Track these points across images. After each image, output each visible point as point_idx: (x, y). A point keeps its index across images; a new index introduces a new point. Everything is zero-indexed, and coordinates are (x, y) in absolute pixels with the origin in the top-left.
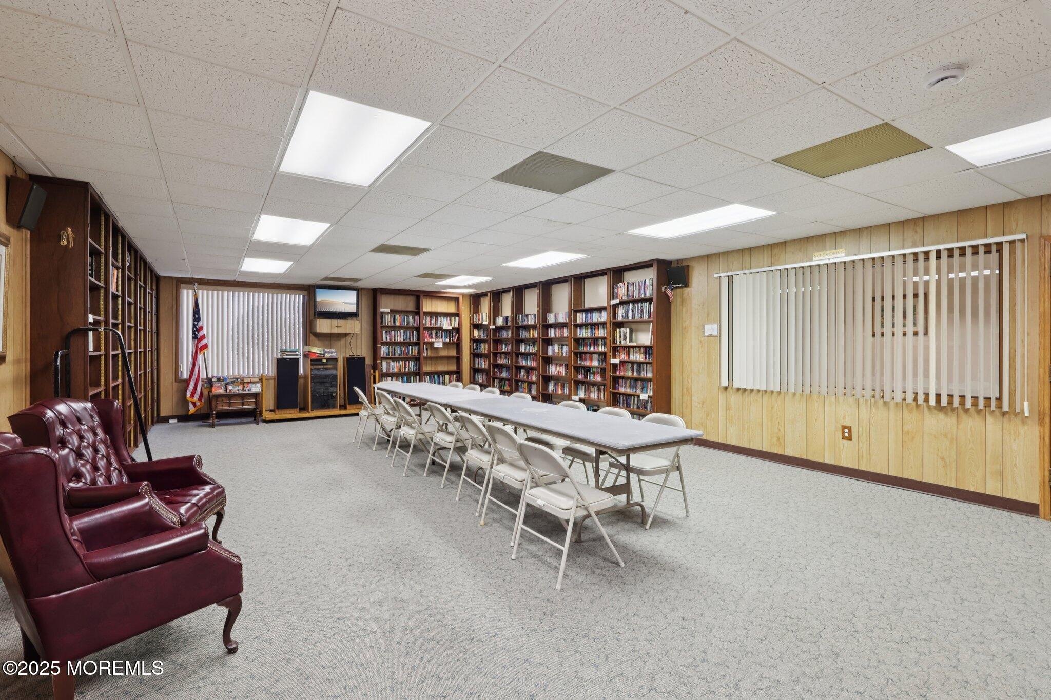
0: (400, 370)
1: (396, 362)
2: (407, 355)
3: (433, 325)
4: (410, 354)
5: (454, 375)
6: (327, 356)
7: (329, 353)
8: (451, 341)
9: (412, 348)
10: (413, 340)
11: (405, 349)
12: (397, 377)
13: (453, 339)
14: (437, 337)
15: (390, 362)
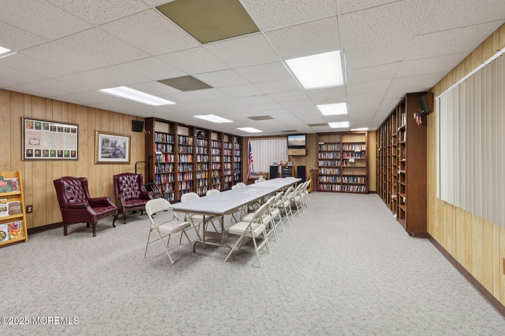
0: (331, 173)
1: (329, 169)
2: (334, 165)
3: (350, 150)
4: (336, 165)
5: (363, 177)
6: (288, 165)
7: (289, 164)
8: (362, 158)
9: (337, 162)
10: (338, 158)
11: (334, 163)
12: (329, 177)
13: (362, 157)
14: (352, 156)
15: (325, 169)
